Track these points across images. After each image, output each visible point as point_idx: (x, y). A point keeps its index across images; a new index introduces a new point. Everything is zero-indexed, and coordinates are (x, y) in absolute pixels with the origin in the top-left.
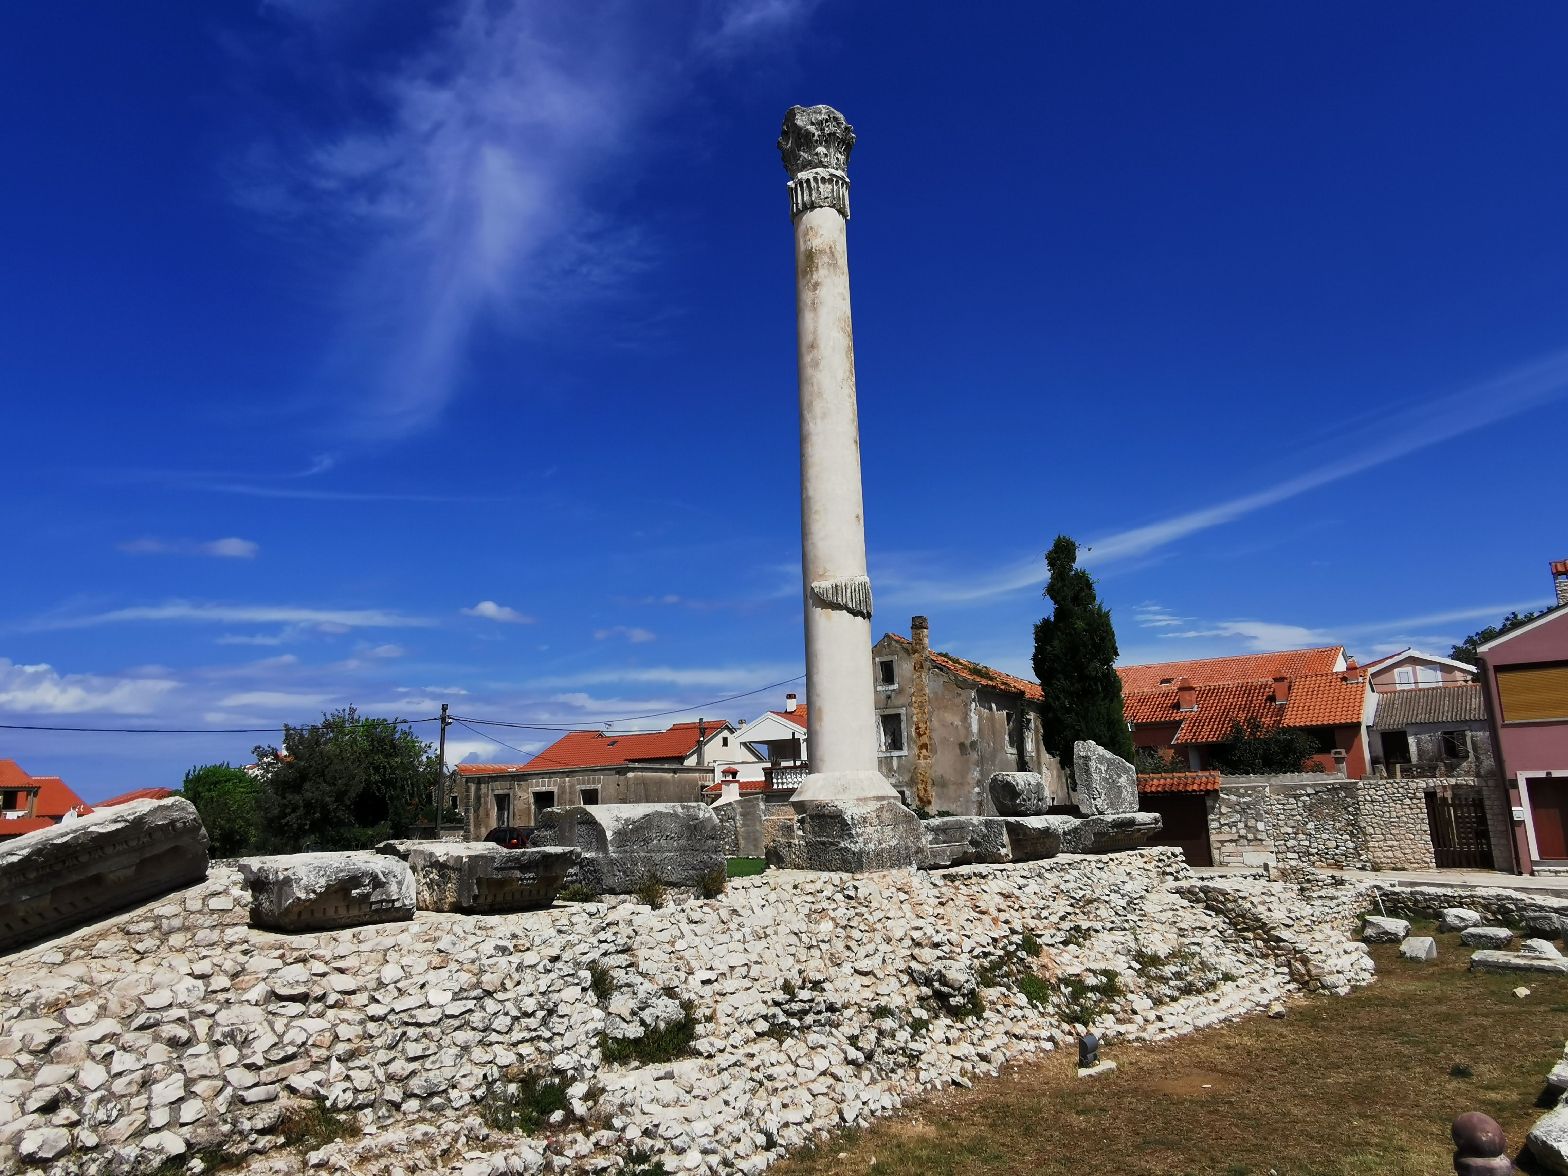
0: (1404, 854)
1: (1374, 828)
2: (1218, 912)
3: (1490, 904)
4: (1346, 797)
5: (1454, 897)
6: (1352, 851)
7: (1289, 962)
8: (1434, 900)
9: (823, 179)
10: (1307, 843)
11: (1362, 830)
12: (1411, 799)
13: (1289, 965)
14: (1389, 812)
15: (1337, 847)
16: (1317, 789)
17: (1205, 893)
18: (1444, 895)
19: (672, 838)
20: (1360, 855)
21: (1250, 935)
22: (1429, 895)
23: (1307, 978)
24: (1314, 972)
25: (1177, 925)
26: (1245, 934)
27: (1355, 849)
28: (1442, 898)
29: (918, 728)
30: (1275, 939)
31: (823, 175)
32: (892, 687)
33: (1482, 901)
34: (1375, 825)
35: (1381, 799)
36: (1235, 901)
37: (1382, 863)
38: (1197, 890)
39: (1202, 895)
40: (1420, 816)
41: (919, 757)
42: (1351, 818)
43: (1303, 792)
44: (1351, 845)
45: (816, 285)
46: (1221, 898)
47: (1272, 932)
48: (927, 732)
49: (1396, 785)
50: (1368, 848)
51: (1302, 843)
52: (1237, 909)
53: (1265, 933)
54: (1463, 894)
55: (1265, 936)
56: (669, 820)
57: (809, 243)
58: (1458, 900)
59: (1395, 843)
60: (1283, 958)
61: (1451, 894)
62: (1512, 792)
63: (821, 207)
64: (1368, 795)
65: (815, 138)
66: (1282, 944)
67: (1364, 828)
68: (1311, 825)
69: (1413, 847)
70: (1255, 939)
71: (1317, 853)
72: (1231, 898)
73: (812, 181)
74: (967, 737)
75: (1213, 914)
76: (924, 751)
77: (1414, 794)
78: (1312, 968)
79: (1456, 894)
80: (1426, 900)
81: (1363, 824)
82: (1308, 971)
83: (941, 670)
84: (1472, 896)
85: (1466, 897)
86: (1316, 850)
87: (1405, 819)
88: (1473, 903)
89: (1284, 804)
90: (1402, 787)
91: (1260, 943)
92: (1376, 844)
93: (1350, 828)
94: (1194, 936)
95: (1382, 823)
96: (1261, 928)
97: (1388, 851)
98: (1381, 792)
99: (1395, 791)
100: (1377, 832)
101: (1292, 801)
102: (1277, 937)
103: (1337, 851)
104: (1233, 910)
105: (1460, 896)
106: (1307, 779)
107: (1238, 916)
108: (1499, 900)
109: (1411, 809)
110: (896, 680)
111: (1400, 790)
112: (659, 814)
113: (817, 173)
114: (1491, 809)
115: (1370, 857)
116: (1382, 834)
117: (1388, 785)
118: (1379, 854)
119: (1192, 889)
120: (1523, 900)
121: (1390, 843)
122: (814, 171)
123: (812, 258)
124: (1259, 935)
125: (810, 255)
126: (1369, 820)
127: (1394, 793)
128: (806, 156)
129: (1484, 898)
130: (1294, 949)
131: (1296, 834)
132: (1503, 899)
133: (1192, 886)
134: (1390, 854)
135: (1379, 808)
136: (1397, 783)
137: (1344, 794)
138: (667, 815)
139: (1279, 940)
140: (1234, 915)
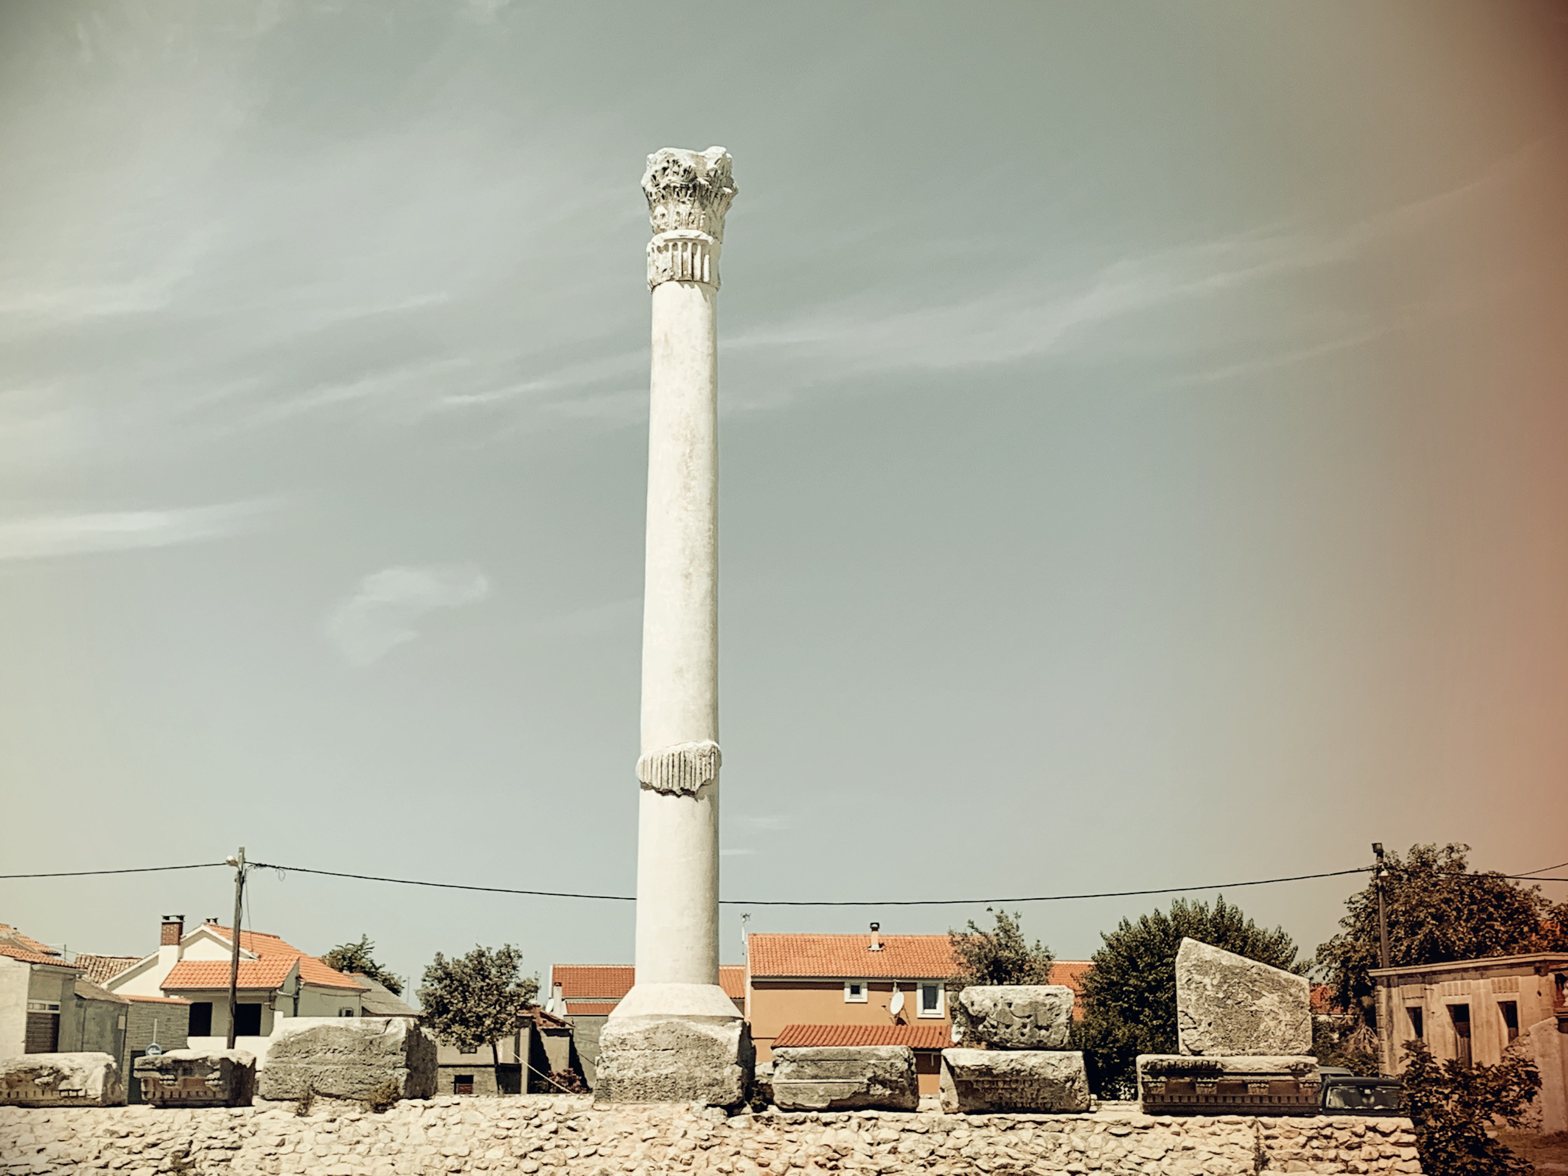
9: (658, 248)
19: (340, 1052)
31: (657, 243)
56: (338, 1034)
63: (660, 284)
112: (328, 1029)
138: (337, 1029)
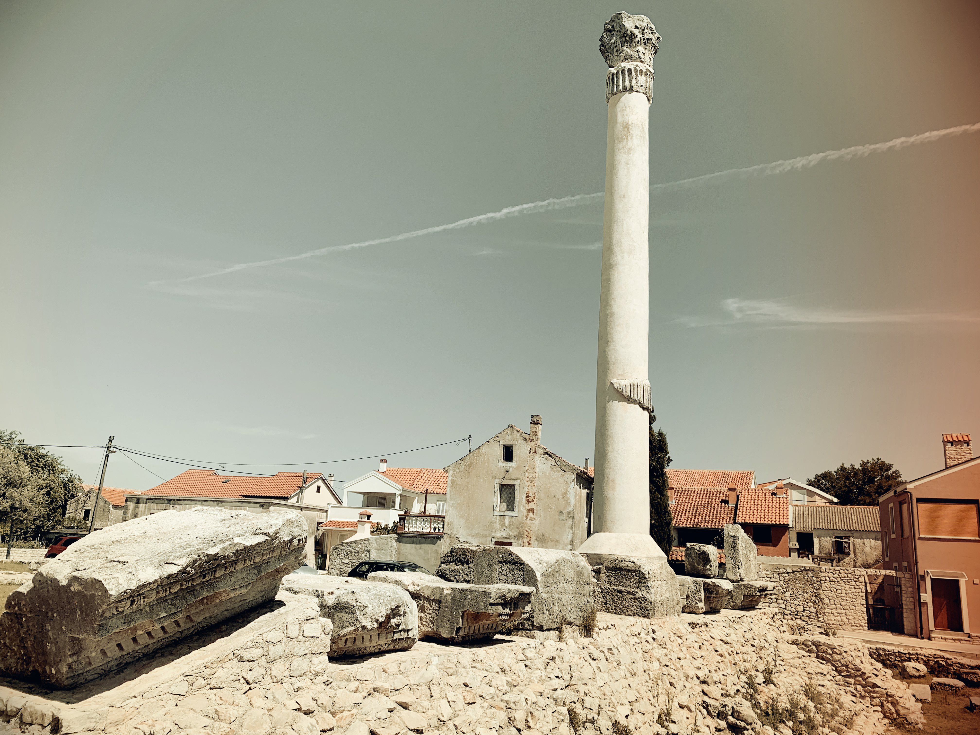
0: (848, 619)
1: (829, 600)
2: (828, 661)
3: (929, 660)
4: (812, 577)
5: (905, 654)
6: (814, 614)
7: (882, 703)
8: (891, 655)
9: (641, 70)
10: (784, 606)
11: (821, 600)
12: (856, 582)
13: (882, 705)
14: (841, 589)
15: (804, 611)
16: (794, 569)
17: (817, 646)
18: (899, 652)
20: (819, 618)
21: (852, 681)
22: (888, 651)
23: (895, 716)
24: (902, 712)
25: (806, 670)
26: (847, 679)
27: (816, 613)
28: (897, 654)
29: (528, 496)
30: (871, 685)
31: (641, 68)
32: (510, 464)
33: (924, 659)
34: (830, 598)
35: (835, 580)
36: (840, 654)
37: (833, 624)
38: (810, 643)
39: (814, 648)
40: (861, 594)
41: (527, 518)
42: (815, 591)
43: (785, 571)
44: (814, 610)
45: (630, 151)
46: (830, 651)
47: (869, 679)
48: (535, 500)
49: (847, 572)
50: (824, 613)
51: (780, 606)
52: (842, 661)
53: (864, 680)
54: (911, 652)
55: (864, 683)
57: (627, 117)
58: (907, 656)
59: (843, 611)
60: (878, 700)
61: (903, 652)
62: (921, 583)
63: (638, 92)
64: (828, 576)
65: (637, 39)
66: (877, 689)
67: (823, 599)
68: (787, 594)
69: (854, 614)
70: (855, 684)
71: (790, 614)
72: (838, 652)
73: (633, 70)
74: (565, 507)
75: (824, 662)
76: (531, 514)
77: (858, 579)
78: (900, 708)
79: (906, 652)
80: (886, 655)
81: (822, 596)
82: (897, 712)
83: (550, 456)
84: (917, 654)
85: (913, 654)
86: (790, 612)
87: (851, 595)
88: (918, 659)
89: (771, 578)
90: (851, 573)
91: (859, 687)
92: (830, 611)
93: (814, 598)
94: (818, 680)
95: (835, 597)
96: (860, 676)
97: (837, 616)
98: (836, 576)
99: (846, 575)
100: (831, 603)
101: (777, 576)
102: (874, 684)
103: (804, 614)
104: (839, 660)
105: (909, 653)
106: (788, 562)
107: (842, 665)
108: (935, 658)
109: (855, 588)
110: (514, 459)
111: (849, 575)
112: (564, 560)
113: (637, 65)
114: (906, 593)
115: (826, 619)
116: (835, 604)
117: (841, 571)
118: (832, 618)
119: (806, 643)
120: (951, 659)
121: (839, 611)
122: (635, 63)
123: (628, 129)
124: (858, 681)
125: (627, 127)
126: (827, 594)
127: (845, 577)
128: (629, 51)
129: (925, 656)
130: (887, 694)
131: (777, 599)
132: (938, 658)
133: (806, 640)
134: (839, 618)
135: (834, 586)
136: (848, 570)
137: (812, 575)
138: (568, 561)
139: (875, 686)
140: (840, 664)
